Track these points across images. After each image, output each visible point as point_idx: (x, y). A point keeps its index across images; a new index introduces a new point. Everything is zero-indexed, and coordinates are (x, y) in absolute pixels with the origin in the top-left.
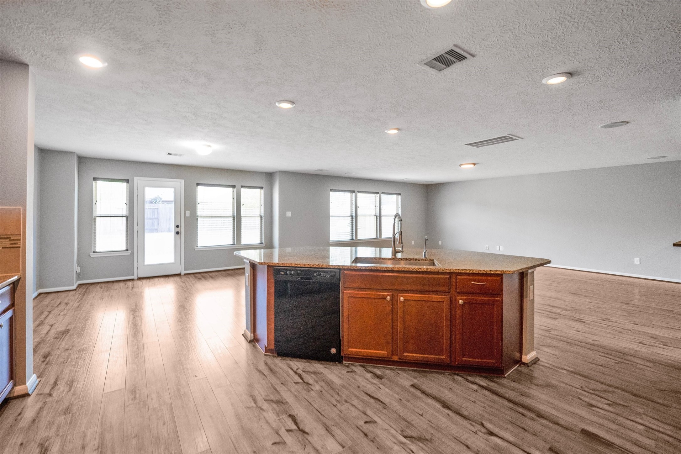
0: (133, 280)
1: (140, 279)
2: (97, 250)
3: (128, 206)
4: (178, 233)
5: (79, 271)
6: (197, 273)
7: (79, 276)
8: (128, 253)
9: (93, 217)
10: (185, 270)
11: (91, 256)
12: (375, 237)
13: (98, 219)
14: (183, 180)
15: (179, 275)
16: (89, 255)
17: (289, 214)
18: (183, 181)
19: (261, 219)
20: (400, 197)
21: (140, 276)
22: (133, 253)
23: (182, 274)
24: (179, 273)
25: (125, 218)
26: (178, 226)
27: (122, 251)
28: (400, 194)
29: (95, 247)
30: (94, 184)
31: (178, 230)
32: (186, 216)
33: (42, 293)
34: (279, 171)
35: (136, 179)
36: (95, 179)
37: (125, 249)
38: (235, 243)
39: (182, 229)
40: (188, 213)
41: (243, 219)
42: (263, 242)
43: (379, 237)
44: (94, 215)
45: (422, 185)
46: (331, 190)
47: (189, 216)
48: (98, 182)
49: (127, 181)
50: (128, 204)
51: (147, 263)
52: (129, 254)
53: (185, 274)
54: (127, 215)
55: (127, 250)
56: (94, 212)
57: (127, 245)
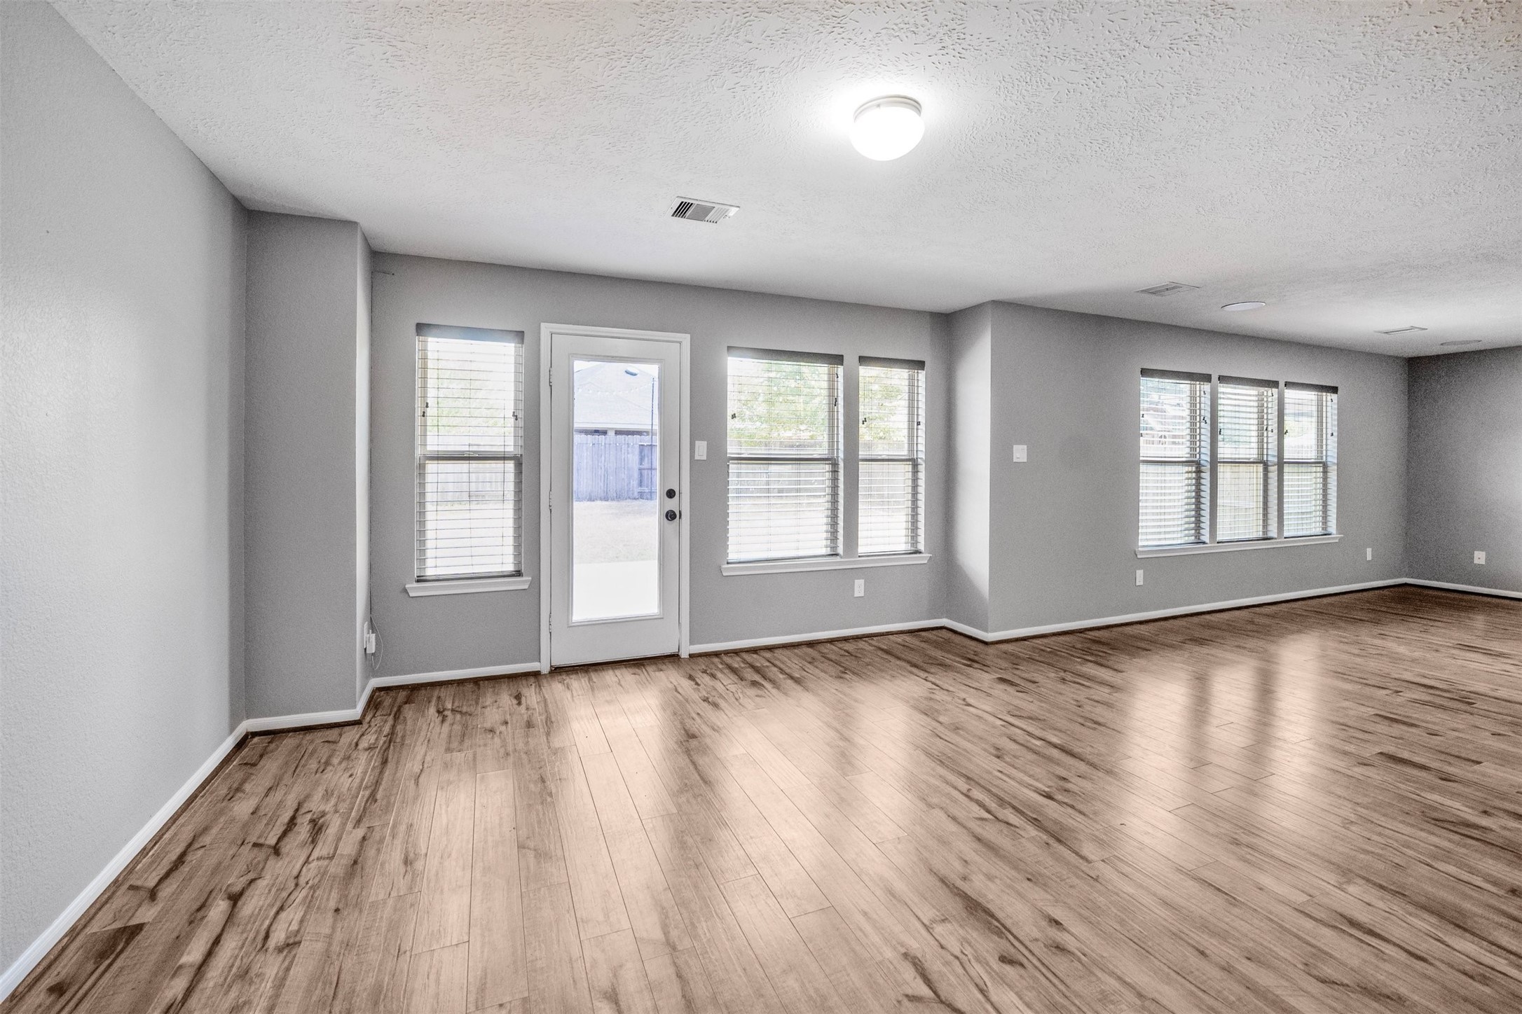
0: (536, 674)
1: (557, 671)
2: (430, 573)
3: (521, 422)
4: (671, 516)
5: (372, 649)
6: (727, 652)
7: (373, 663)
8: (522, 583)
9: (417, 462)
10: (692, 643)
11: (411, 595)
12: (1260, 535)
13: (431, 467)
14: (688, 336)
15: (673, 658)
16: (405, 591)
17: (1020, 453)
18: (686, 338)
19: (915, 471)
20: (1335, 401)
21: (559, 661)
22: (536, 583)
23: (684, 654)
24: (671, 650)
25: (510, 466)
26: (671, 494)
27: (504, 576)
28: (1334, 390)
29: (422, 561)
30: (418, 346)
31: (672, 504)
32: (697, 457)
33: (254, 734)
34: (994, 302)
35: (546, 328)
36: (421, 328)
37: (510, 568)
38: (840, 550)
39: (684, 504)
40: (702, 449)
41: (863, 467)
42: (921, 547)
43: (1273, 532)
44: (419, 452)
45: (1397, 358)
46: (1145, 372)
47: (704, 458)
48: (430, 339)
49: (520, 335)
50: (521, 415)
51: (578, 615)
52: (526, 587)
53: (691, 656)
54: (519, 452)
55: (518, 573)
56: (418, 441)
57: (518, 555)
